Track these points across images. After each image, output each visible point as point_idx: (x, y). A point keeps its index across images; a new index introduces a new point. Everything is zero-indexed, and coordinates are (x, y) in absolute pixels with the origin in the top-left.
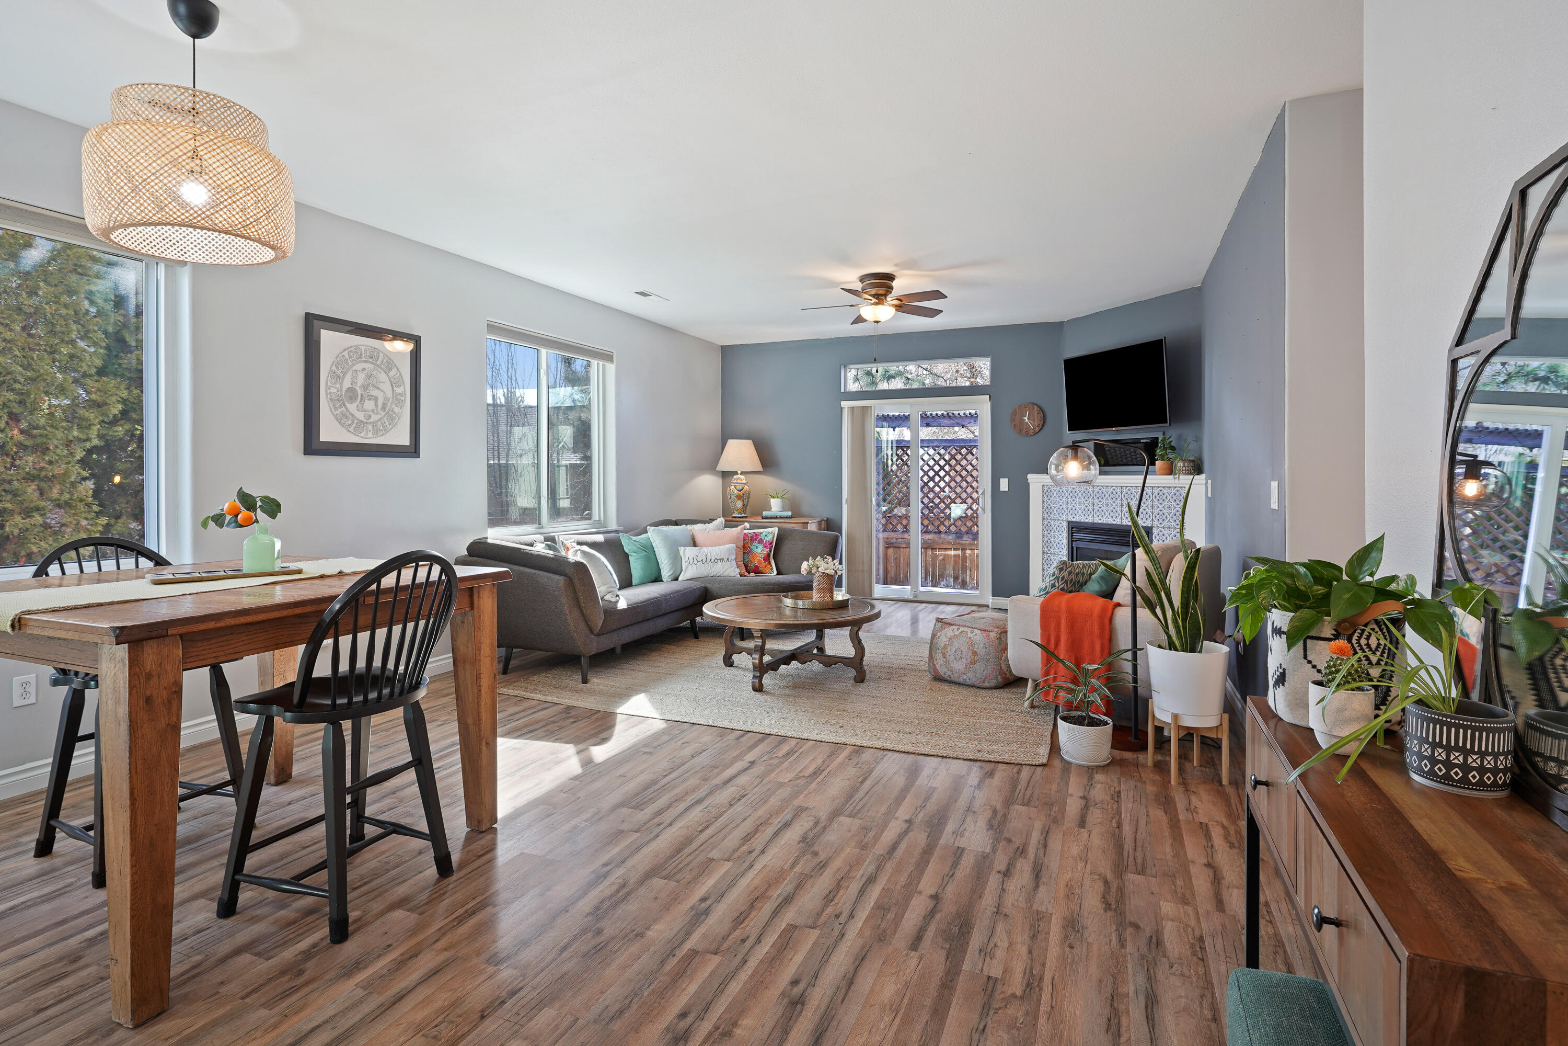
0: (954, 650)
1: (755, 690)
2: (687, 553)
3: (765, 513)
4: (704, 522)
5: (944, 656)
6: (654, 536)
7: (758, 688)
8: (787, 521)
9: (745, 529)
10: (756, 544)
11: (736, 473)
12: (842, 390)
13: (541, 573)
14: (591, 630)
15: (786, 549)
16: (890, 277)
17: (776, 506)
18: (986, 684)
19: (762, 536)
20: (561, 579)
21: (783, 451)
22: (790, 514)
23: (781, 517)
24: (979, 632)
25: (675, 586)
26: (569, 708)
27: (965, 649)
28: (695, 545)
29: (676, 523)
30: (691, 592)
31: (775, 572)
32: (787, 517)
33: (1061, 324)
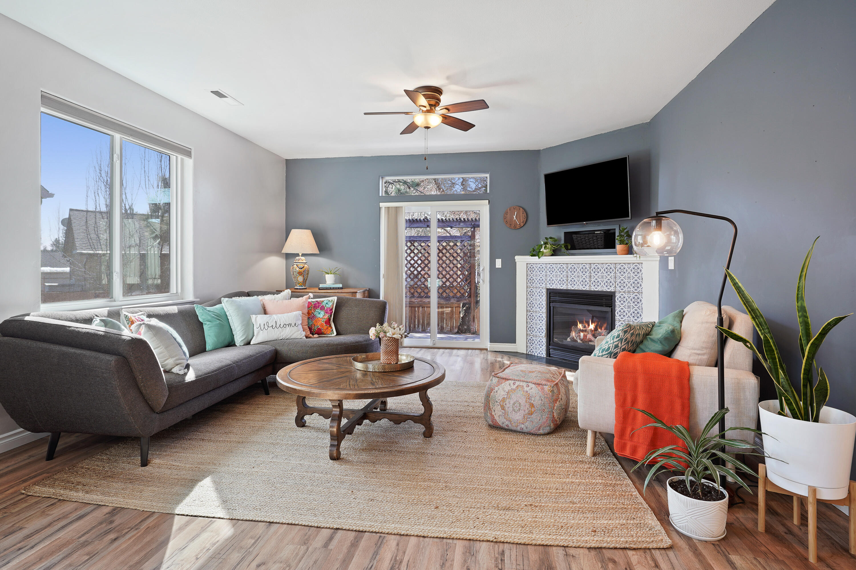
0: (512, 402)
1: (332, 458)
2: (259, 320)
3: (321, 286)
4: (273, 294)
5: (503, 408)
6: (227, 305)
7: (336, 457)
8: (340, 291)
9: (309, 298)
10: (318, 310)
11: (298, 255)
12: (380, 195)
13: (87, 353)
14: (152, 409)
15: (344, 314)
16: (438, 91)
17: (330, 280)
18: (541, 432)
19: (324, 304)
20: (112, 359)
21: (333, 239)
22: (341, 286)
23: (334, 289)
24: (533, 386)
25: (248, 351)
26: (116, 511)
27: (522, 401)
28: (265, 313)
29: (248, 295)
30: (262, 355)
31: (335, 333)
32: (339, 288)
33: (538, 151)
